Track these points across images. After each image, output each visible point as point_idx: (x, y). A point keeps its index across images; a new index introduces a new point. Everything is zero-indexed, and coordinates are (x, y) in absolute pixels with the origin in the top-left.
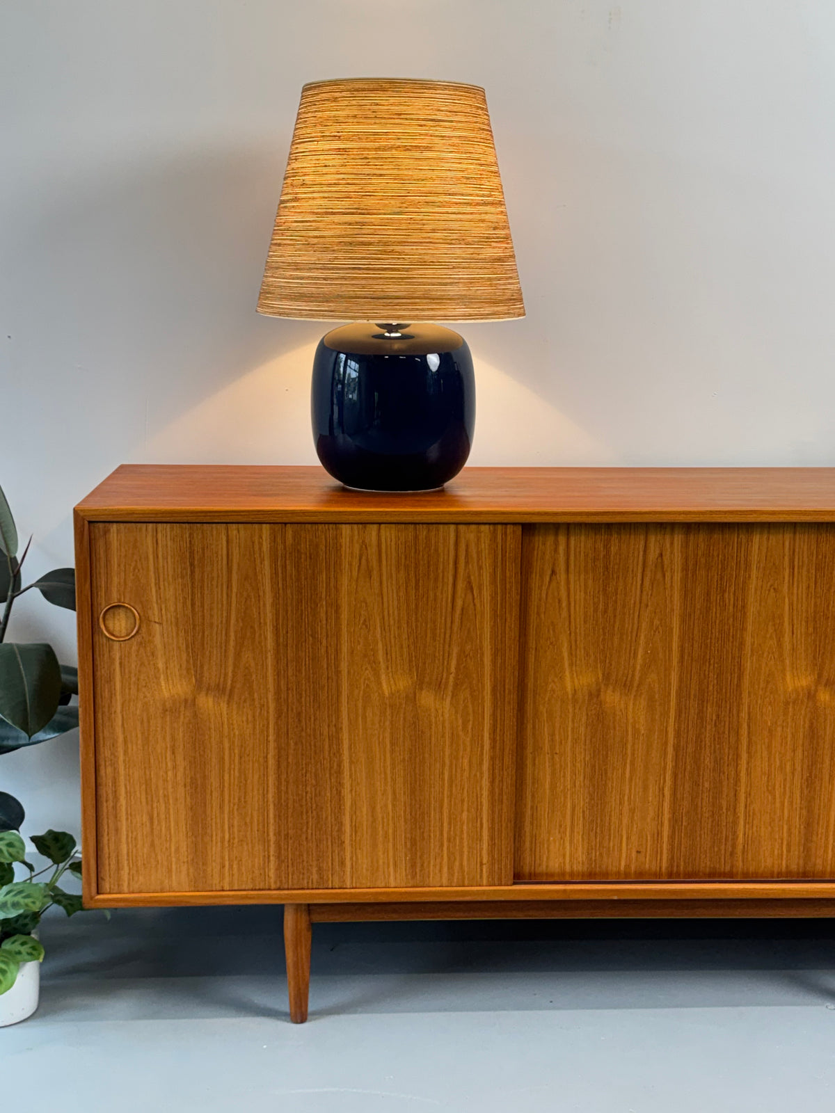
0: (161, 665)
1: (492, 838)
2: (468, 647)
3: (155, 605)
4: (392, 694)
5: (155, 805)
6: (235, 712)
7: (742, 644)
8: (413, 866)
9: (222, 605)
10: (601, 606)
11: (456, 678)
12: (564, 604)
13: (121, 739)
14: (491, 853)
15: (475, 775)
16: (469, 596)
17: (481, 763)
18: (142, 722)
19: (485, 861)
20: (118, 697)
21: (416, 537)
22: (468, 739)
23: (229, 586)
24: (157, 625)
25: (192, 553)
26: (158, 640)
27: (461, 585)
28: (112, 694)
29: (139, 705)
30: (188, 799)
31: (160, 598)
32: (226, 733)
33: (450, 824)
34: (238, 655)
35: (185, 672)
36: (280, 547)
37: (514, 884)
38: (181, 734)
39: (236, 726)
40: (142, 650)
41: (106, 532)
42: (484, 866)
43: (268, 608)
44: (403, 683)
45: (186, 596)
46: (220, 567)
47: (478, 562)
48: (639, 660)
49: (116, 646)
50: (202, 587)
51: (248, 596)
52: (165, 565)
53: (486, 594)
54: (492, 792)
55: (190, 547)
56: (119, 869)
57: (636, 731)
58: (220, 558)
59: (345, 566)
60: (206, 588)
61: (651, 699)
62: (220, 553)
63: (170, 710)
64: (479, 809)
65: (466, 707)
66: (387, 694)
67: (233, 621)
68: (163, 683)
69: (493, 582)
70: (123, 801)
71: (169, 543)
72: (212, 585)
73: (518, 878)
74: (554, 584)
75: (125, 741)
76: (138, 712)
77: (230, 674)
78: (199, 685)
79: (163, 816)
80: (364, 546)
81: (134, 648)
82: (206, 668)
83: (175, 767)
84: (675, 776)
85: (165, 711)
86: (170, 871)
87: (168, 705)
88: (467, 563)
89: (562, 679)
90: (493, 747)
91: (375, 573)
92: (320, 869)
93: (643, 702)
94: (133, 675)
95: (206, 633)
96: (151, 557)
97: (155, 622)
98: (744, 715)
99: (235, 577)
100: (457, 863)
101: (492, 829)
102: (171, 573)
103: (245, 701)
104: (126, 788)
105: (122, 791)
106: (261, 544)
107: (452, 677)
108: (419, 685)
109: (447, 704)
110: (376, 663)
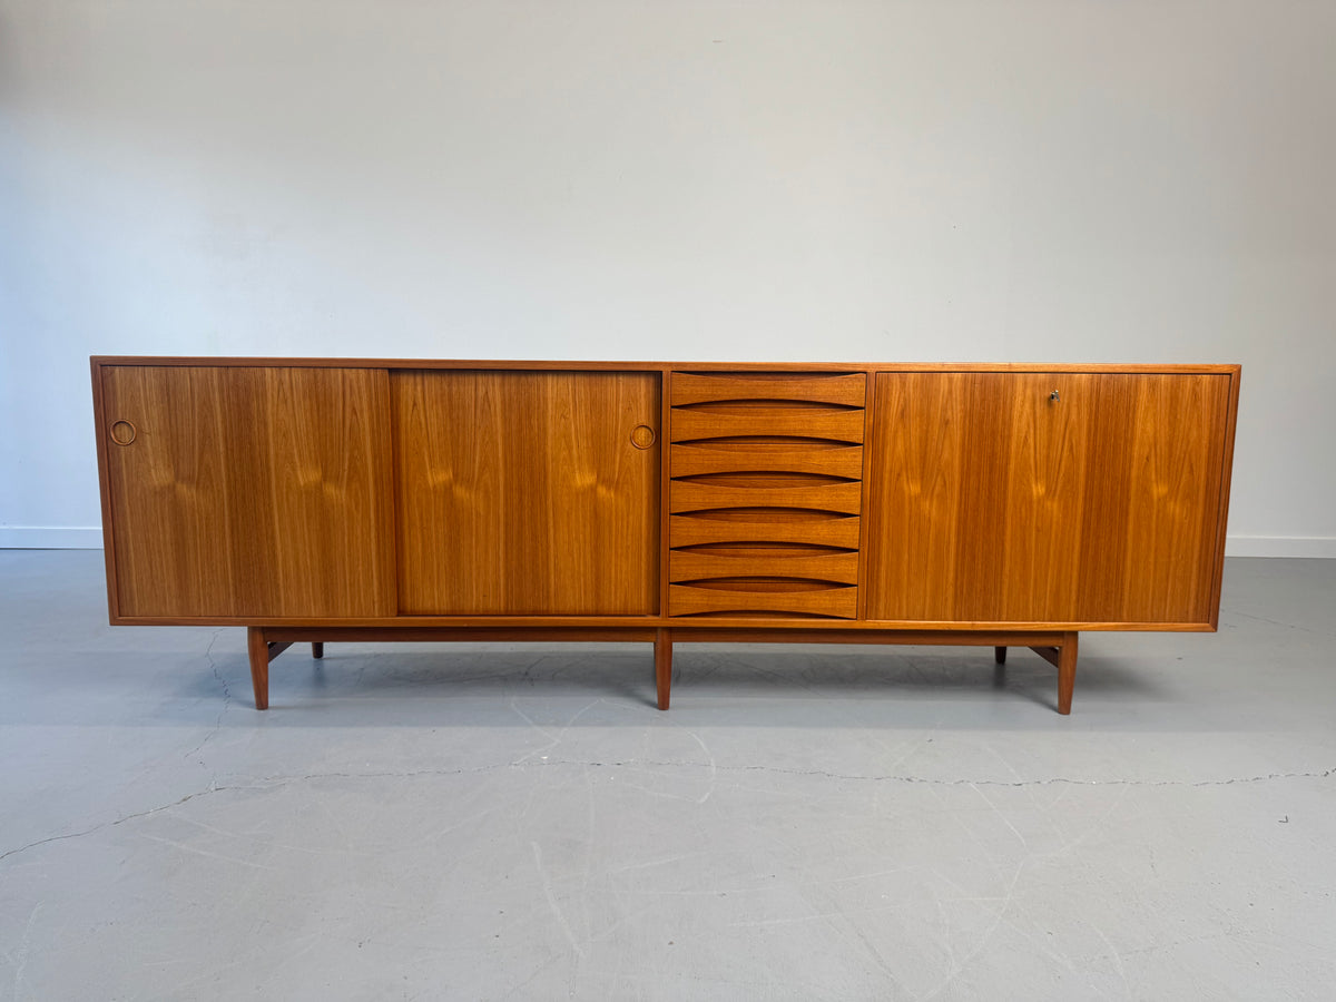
0: (151, 462)
1: (380, 584)
2: (356, 453)
3: (146, 421)
4: (305, 485)
5: (153, 557)
6: (201, 495)
7: (545, 454)
8: (327, 603)
9: (189, 421)
10: (448, 428)
11: (349, 474)
12: (423, 426)
13: (128, 511)
14: (380, 594)
15: (366, 541)
16: (354, 417)
17: (369, 534)
18: (141, 501)
19: (376, 599)
20: (125, 483)
21: (315, 377)
22: (360, 516)
23: (193, 409)
24: (148, 435)
25: (168, 386)
26: (148, 445)
27: (348, 410)
28: (121, 482)
29: (139, 489)
30: (174, 554)
31: (149, 415)
32: (196, 509)
33: (350, 573)
34: (201, 455)
35: (167, 467)
36: (225, 383)
37: (398, 616)
38: (167, 509)
39: (202, 505)
40: (138, 452)
41: (112, 373)
42: (376, 603)
43: (219, 424)
44: (313, 477)
45: (166, 416)
46: (186, 395)
47: (359, 394)
48: (477, 465)
49: (121, 449)
50: (175, 410)
51: (206, 416)
52: (151, 395)
53: (366, 415)
54: (378, 553)
55: (166, 382)
56: (133, 600)
57: (478, 514)
58: (186, 390)
59: (269, 396)
60: (178, 410)
61: (486, 492)
62: (186, 386)
63: (159, 493)
64: (370, 565)
65: (357, 494)
66: (302, 484)
67: (197, 432)
68: (153, 475)
69: (370, 407)
70: (132, 554)
71: (153, 380)
72: (182, 408)
73: (400, 613)
74: (415, 412)
75: (131, 513)
76: (138, 494)
77: (197, 469)
79: (158, 565)
80: (281, 383)
81: (134, 450)
82: (181, 464)
83: (164, 532)
84: (506, 544)
85: (156, 493)
86: (166, 603)
87: (158, 489)
88: (351, 395)
89: (425, 477)
90: (377, 522)
91: (289, 401)
92: (264, 604)
93: (481, 494)
94: (134, 468)
95: (180, 441)
96: (142, 390)
97: (146, 433)
98: (550, 502)
99: (196, 404)
100: (357, 601)
101: (379, 578)
102: (155, 399)
103: (207, 488)
104: (133, 545)
105: (131, 547)
106: (212, 381)
107: (346, 473)
108: (325, 478)
109: (344, 492)
110: (294, 462)
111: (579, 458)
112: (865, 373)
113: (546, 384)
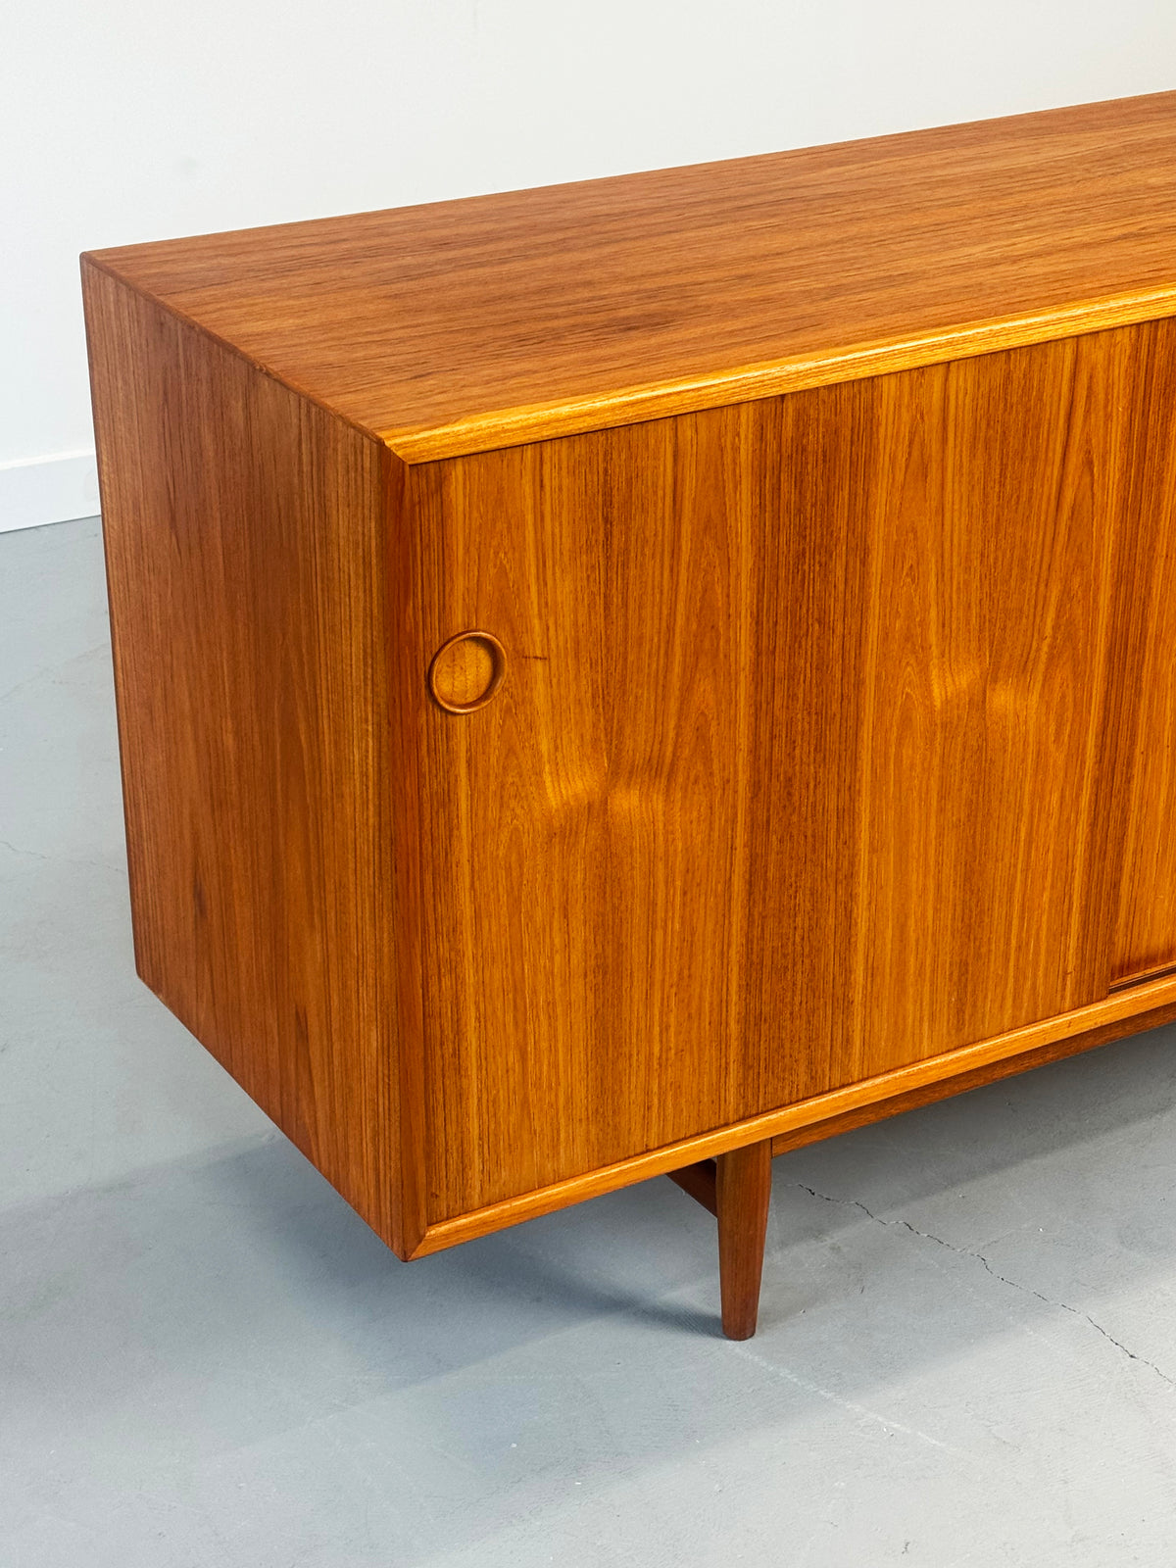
0: (545, 747)
1: (1084, 924)
2: (1076, 581)
3: (536, 621)
4: (947, 702)
5: (530, 1028)
6: (677, 809)
8: (960, 1011)
9: (662, 593)
11: (1052, 647)
13: (467, 911)
14: (1081, 949)
15: (1068, 819)
16: (1087, 478)
17: (1078, 795)
18: (509, 870)
19: (1070, 968)
20: (464, 831)
21: (1009, 378)
22: (1063, 756)
23: (675, 553)
24: (539, 663)
25: (608, 495)
26: (540, 695)
27: (1075, 459)
28: (451, 829)
29: (504, 836)
30: (591, 997)
31: (547, 604)
32: (661, 851)
33: (1022, 918)
34: (687, 689)
35: (589, 751)
36: (772, 448)
38: (580, 876)
39: (678, 835)
40: (509, 722)
41: (443, 484)
42: (1069, 977)
43: (744, 581)
44: (965, 678)
45: (595, 590)
46: (659, 515)
47: (1106, 407)
49: (460, 725)
50: (625, 565)
51: (709, 564)
52: (557, 531)
53: (1117, 468)
54: (1090, 844)
55: (605, 481)
56: (463, 1169)
58: (660, 493)
59: (883, 461)
60: (632, 565)
62: (661, 483)
63: (561, 834)
64: (1068, 881)
65: (1064, 697)
66: (938, 703)
67: (680, 621)
68: (548, 784)
69: (1127, 441)
70: (471, 1036)
71: (565, 482)
72: (643, 555)
75: (477, 916)
76: (501, 853)
77: (672, 734)
78: (617, 772)
79: (544, 1045)
80: (919, 414)
81: (496, 720)
82: (628, 731)
83: (567, 945)
85: (551, 836)
86: (555, 1147)
87: (556, 825)
88: (1087, 412)
90: (1098, 761)
91: (934, 468)
92: (811, 1064)
94: (492, 778)
95: (631, 658)
96: (530, 518)
97: (536, 658)
99: (686, 528)
100: (1029, 984)
101: (1086, 909)
102: (567, 542)
103: (696, 782)
104: (478, 1009)
105: (471, 1016)
106: (736, 449)
107: (1045, 645)
109: (1034, 698)
110: (925, 648)
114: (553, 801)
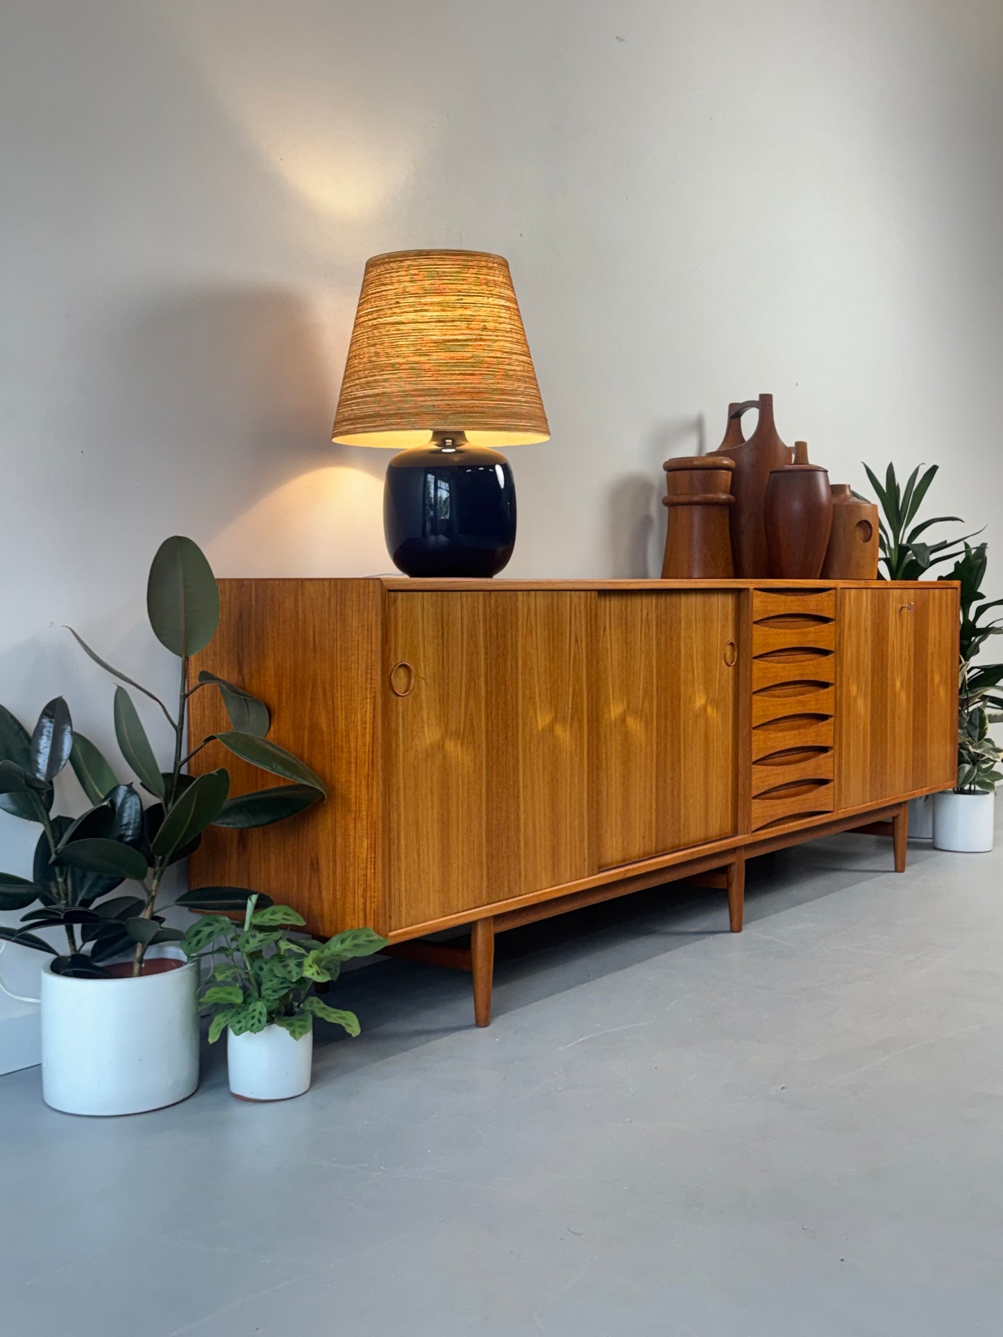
0: (425, 717)
1: (589, 838)
2: (577, 688)
3: (422, 662)
4: (543, 727)
5: (421, 843)
6: (465, 753)
7: (680, 677)
8: (553, 868)
9: (459, 661)
10: (625, 653)
11: (572, 712)
12: (610, 652)
13: (402, 785)
15: (581, 790)
16: (577, 647)
17: (584, 779)
18: (414, 768)
19: (586, 856)
20: (401, 747)
22: (578, 762)
23: (462, 645)
24: (423, 680)
25: (442, 617)
26: (423, 693)
27: (573, 638)
28: (397, 745)
29: (413, 752)
30: (440, 833)
31: (425, 657)
32: (460, 771)
33: (570, 830)
34: (467, 703)
35: (438, 721)
36: (488, 610)
37: (598, 873)
38: (436, 777)
39: (465, 766)
40: (414, 703)
41: (395, 600)
42: (585, 860)
43: (482, 662)
44: (547, 719)
45: (439, 655)
46: (457, 629)
47: (580, 619)
48: (641, 692)
49: (400, 699)
50: (448, 647)
51: (472, 652)
52: (428, 627)
53: (584, 643)
54: (589, 802)
55: (441, 612)
56: (400, 907)
57: (641, 746)
59: (520, 625)
61: (646, 722)
62: (457, 617)
63: (430, 755)
64: (583, 816)
65: (576, 734)
66: (540, 729)
67: (464, 675)
68: (426, 732)
69: (587, 636)
70: (403, 842)
71: (429, 610)
72: (453, 643)
74: (606, 637)
75: (405, 788)
76: (412, 760)
77: (463, 720)
78: (446, 734)
79: (426, 852)
80: (529, 609)
81: (411, 700)
82: (450, 717)
84: (656, 777)
85: (427, 755)
86: (429, 900)
87: (429, 751)
88: (575, 619)
89: (610, 709)
90: (588, 766)
91: (534, 632)
92: (509, 882)
93: (643, 724)
94: (410, 726)
95: (450, 685)
96: (420, 621)
97: (422, 677)
98: (682, 728)
99: (465, 636)
100: (574, 860)
101: (588, 831)
102: (431, 633)
103: (470, 743)
104: (405, 830)
105: (402, 833)
106: (478, 609)
107: (570, 710)
108: (555, 719)
109: (568, 732)
110: (535, 703)
111: (698, 678)
112: (835, 589)
113: (680, 603)
114: (428, 742)
